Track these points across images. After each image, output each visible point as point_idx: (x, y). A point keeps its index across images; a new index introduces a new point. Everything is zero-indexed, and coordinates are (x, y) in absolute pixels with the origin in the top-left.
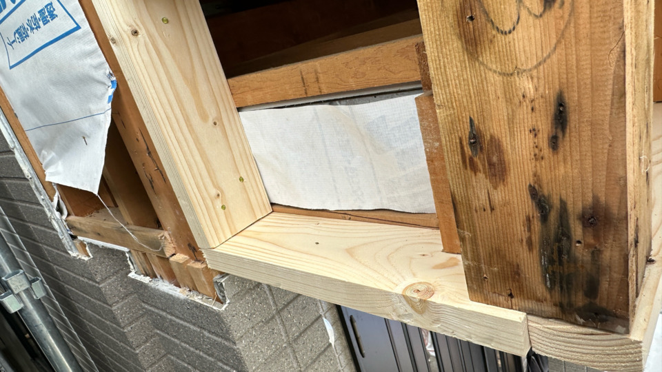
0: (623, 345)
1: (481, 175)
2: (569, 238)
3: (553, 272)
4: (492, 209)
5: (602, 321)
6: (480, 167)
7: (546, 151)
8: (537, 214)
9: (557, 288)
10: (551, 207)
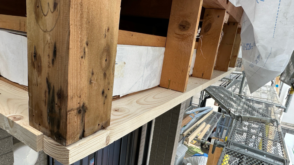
0: (65, 151)
1: (35, 70)
2: (54, 102)
3: (50, 116)
4: (37, 85)
5: (60, 140)
6: (36, 67)
7: (51, 65)
8: (48, 90)
9: (51, 124)
10: (51, 88)
